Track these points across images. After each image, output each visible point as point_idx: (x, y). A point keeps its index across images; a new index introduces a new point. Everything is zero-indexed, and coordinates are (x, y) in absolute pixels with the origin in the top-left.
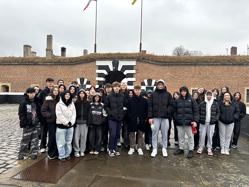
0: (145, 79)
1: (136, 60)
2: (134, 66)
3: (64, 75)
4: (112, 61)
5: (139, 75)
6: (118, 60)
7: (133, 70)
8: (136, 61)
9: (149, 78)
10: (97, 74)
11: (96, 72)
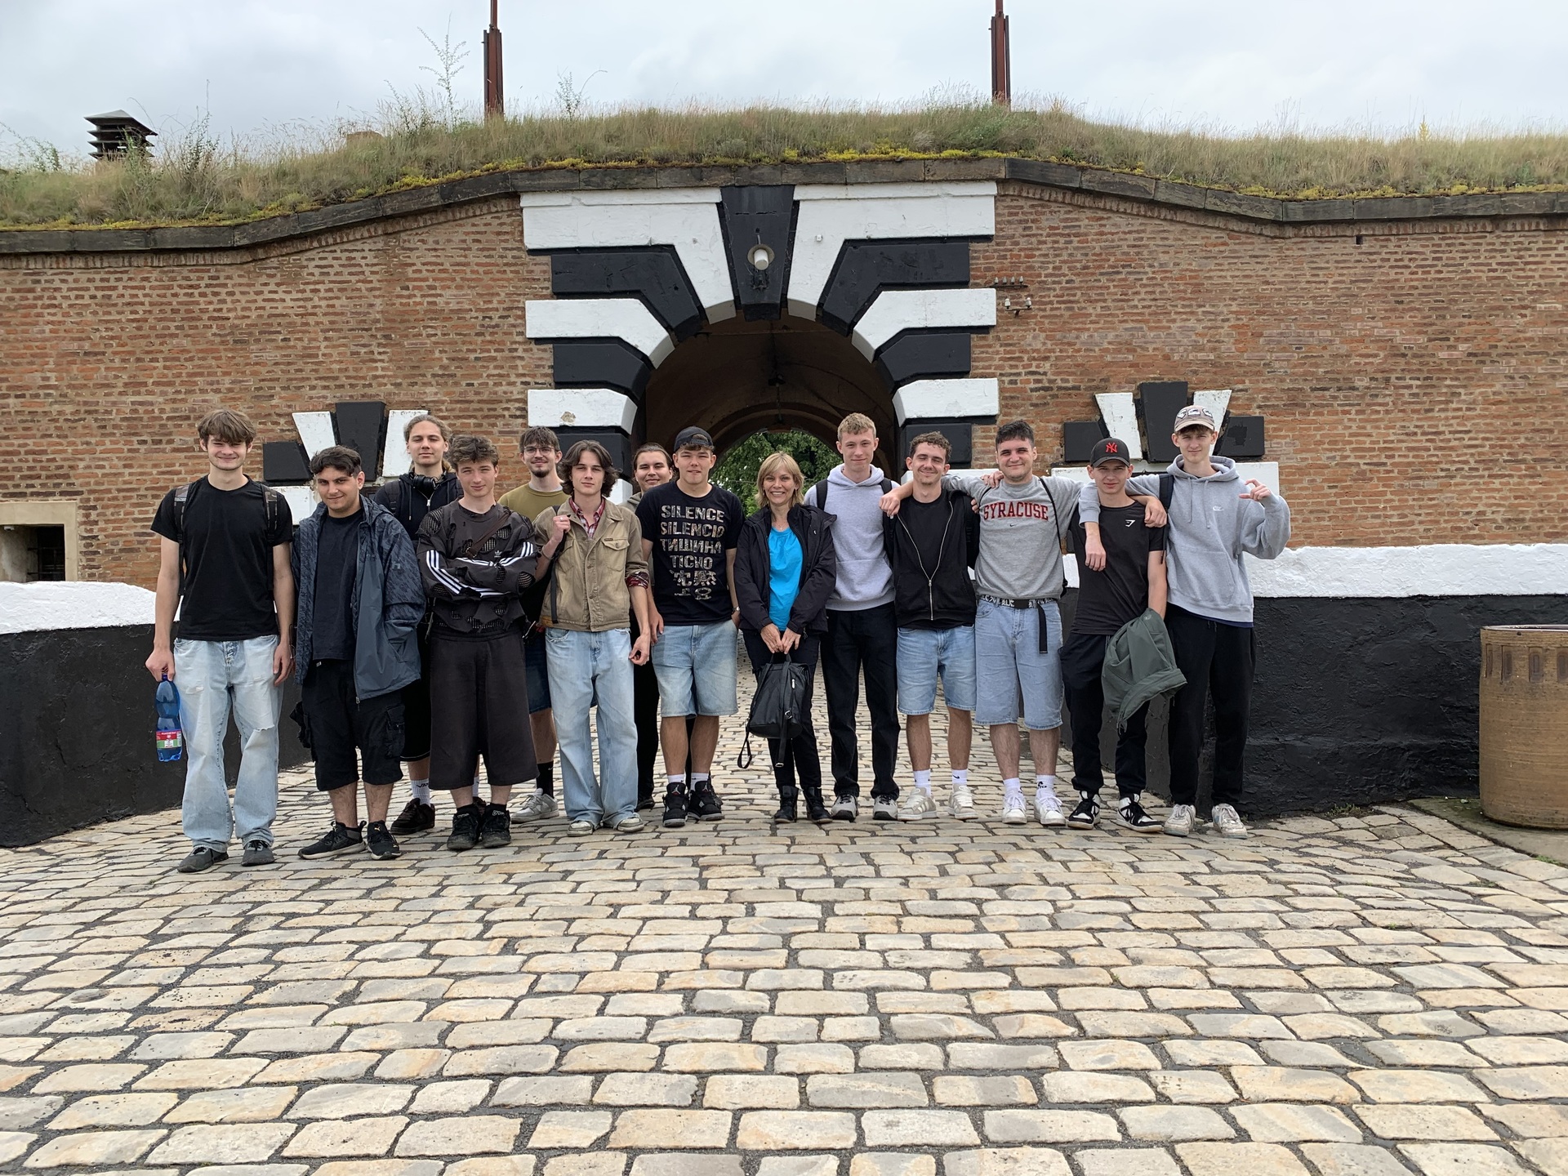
0: (1105, 390)
1: (1002, 175)
2: (974, 246)
3: (135, 385)
4: (716, 196)
5: (1034, 340)
6: (783, 177)
7: (963, 284)
8: (992, 189)
9: (1152, 376)
10: (547, 355)
11: (530, 334)
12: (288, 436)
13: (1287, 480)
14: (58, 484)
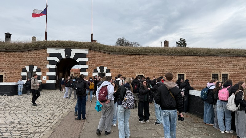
2: (87, 54)
3: (11, 63)
5: (92, 62)
6: (70, 48)
7: (86, 57)
9: (101, 66)
10: (49, 62)
11: (47, 60)
12: (24, 68)
13: (112, 74)
14: (3, 71)
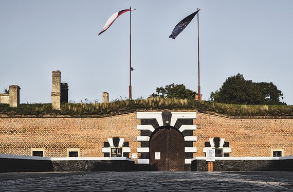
0: (210, 138)
2: (194, 120)
3: (87, 134)
4: (161, 113)
5: (201, 131)
6: (170, 111)
7: (192, 124)
8: (196, 113)
9: (215, 136)
10: (140, 132)
11: (138, 129)
12: (107, 141)
13: (232, 149)
14: (77, 146)
